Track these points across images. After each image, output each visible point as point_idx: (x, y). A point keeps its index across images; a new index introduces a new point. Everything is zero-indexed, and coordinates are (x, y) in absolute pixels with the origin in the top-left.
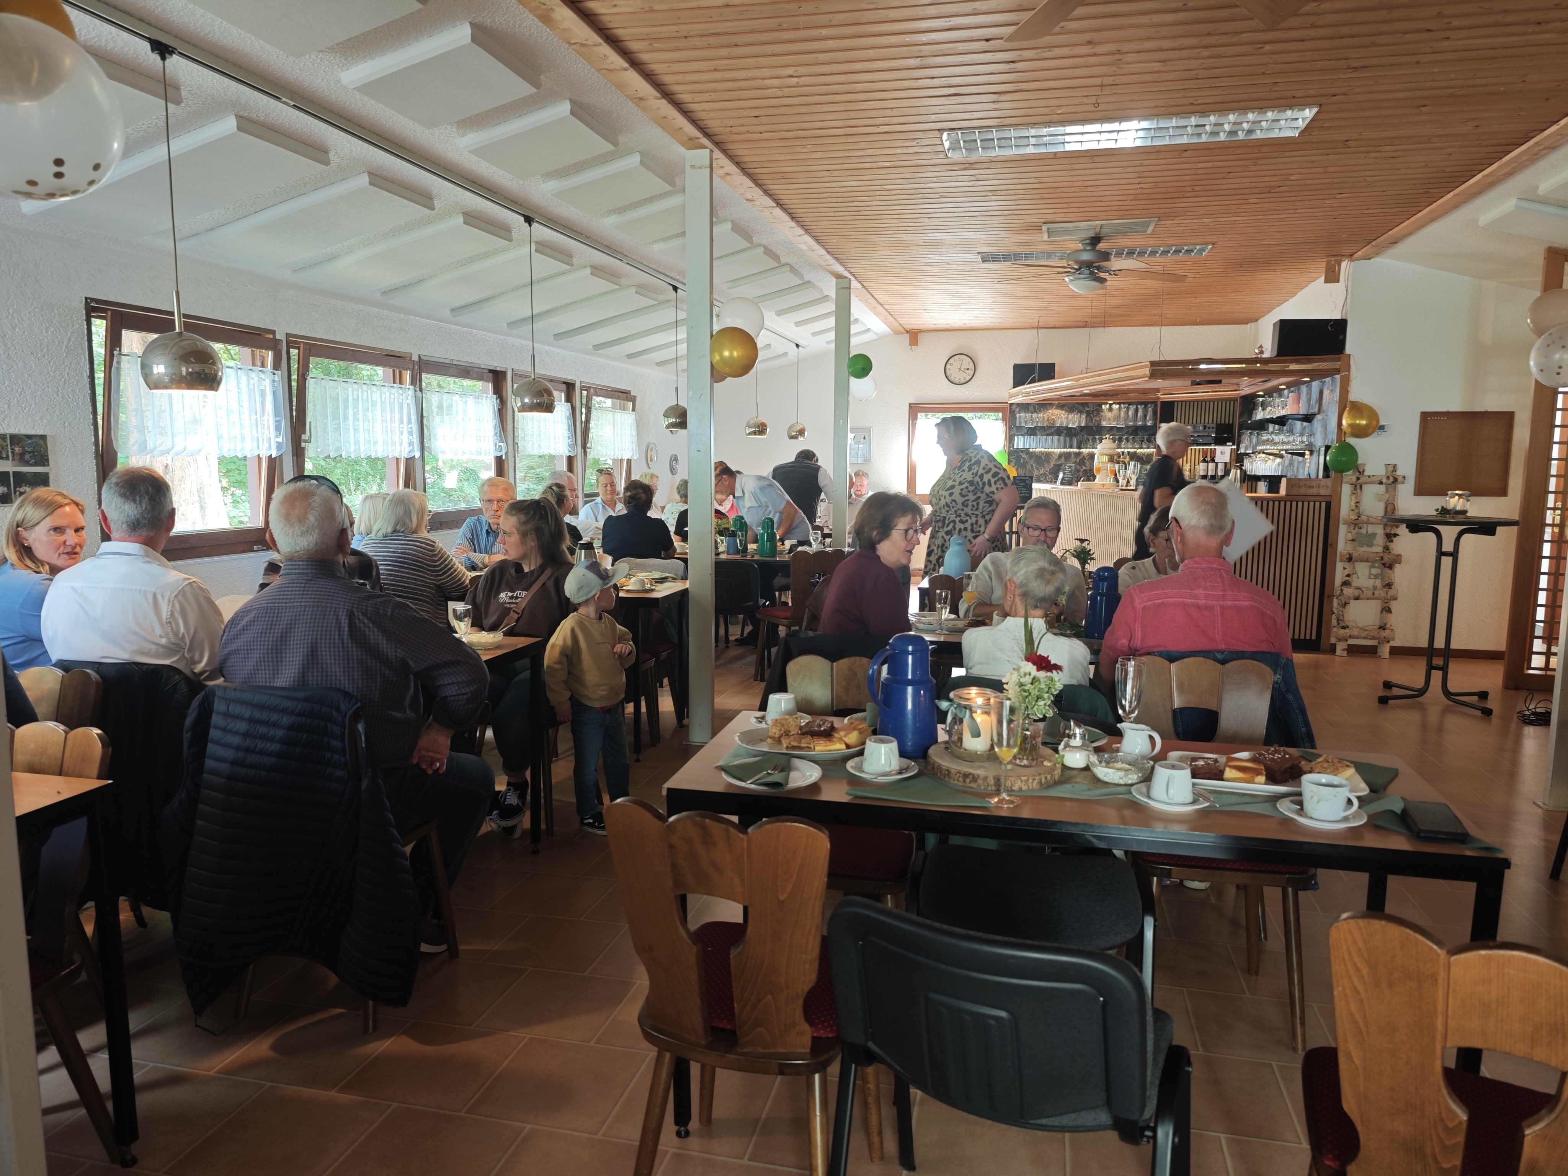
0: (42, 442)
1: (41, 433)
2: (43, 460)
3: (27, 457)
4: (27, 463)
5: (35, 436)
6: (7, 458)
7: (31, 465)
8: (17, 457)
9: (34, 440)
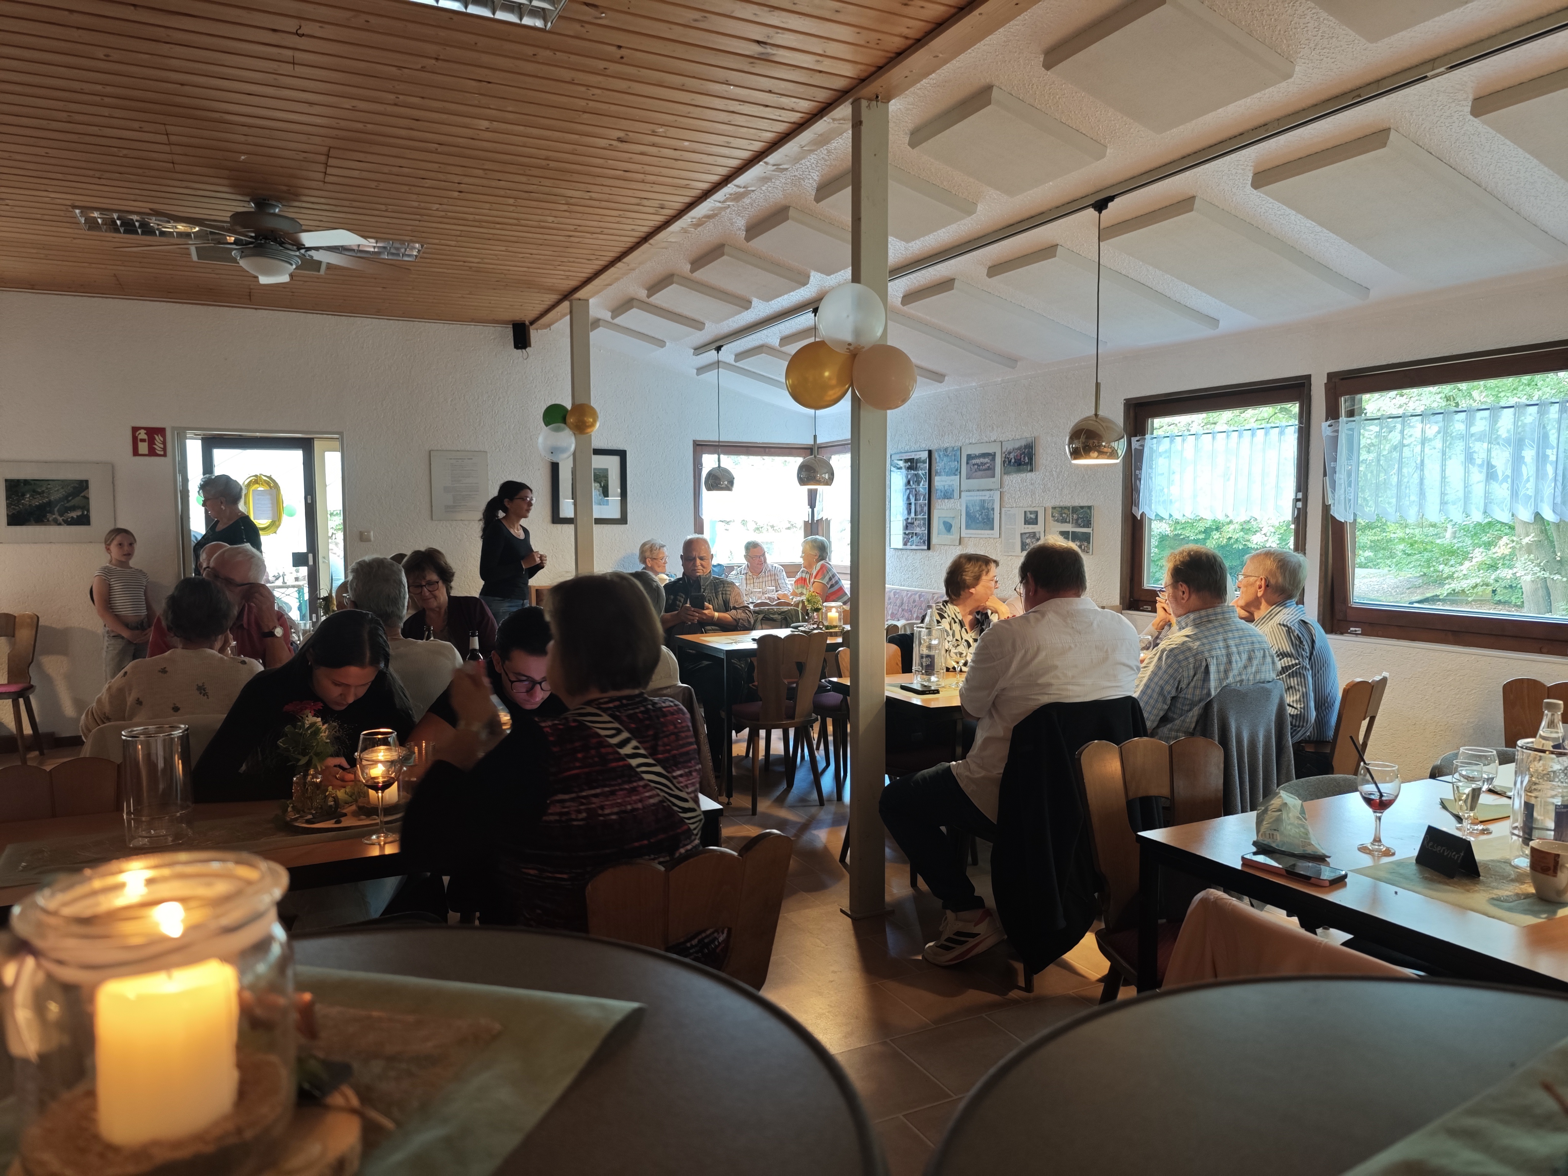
0: (1089, 511)
1: (1090, 504)
2: (1088, 524)
3: (1080, 521)
4: (1079, 526)
5: (1085, 507)
6: (1069, 522)
7: (1081, 527)
8: (1074, 522)
9: (1084, 510)
